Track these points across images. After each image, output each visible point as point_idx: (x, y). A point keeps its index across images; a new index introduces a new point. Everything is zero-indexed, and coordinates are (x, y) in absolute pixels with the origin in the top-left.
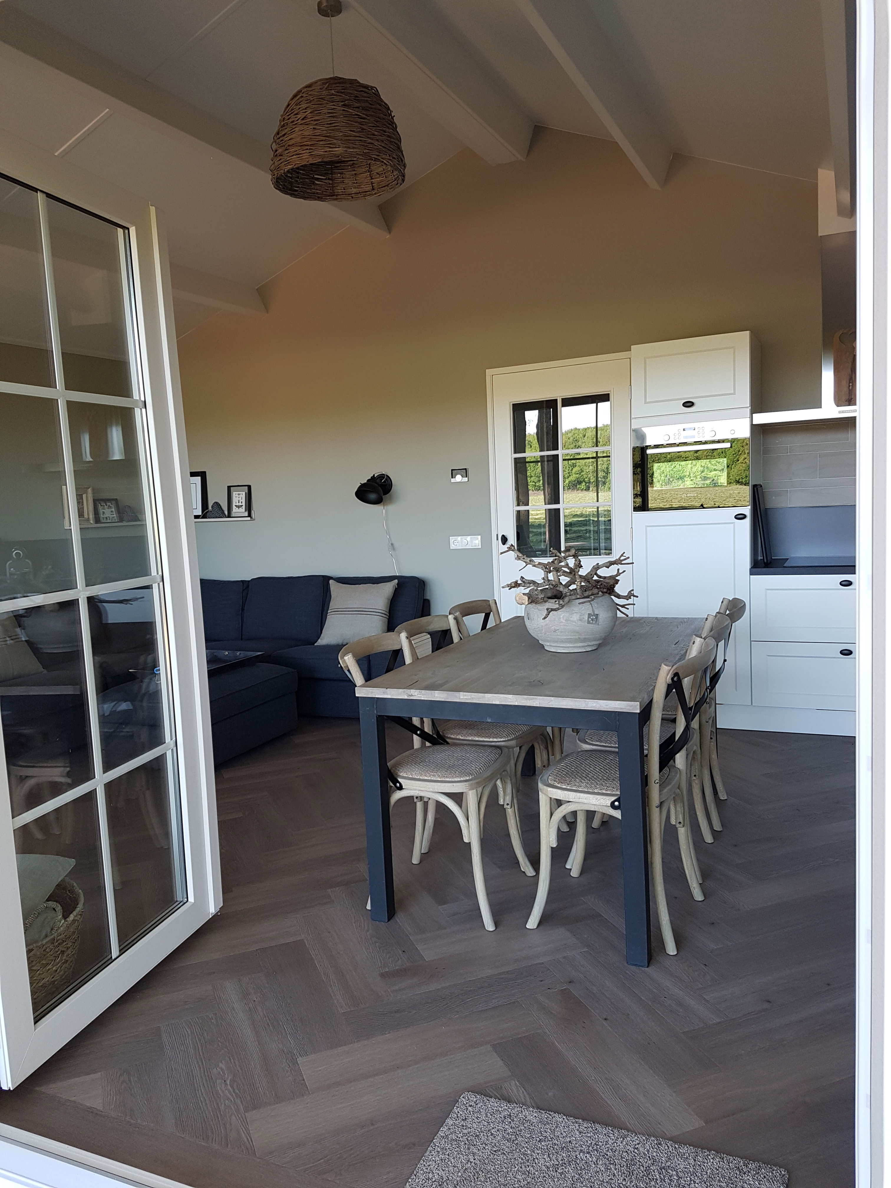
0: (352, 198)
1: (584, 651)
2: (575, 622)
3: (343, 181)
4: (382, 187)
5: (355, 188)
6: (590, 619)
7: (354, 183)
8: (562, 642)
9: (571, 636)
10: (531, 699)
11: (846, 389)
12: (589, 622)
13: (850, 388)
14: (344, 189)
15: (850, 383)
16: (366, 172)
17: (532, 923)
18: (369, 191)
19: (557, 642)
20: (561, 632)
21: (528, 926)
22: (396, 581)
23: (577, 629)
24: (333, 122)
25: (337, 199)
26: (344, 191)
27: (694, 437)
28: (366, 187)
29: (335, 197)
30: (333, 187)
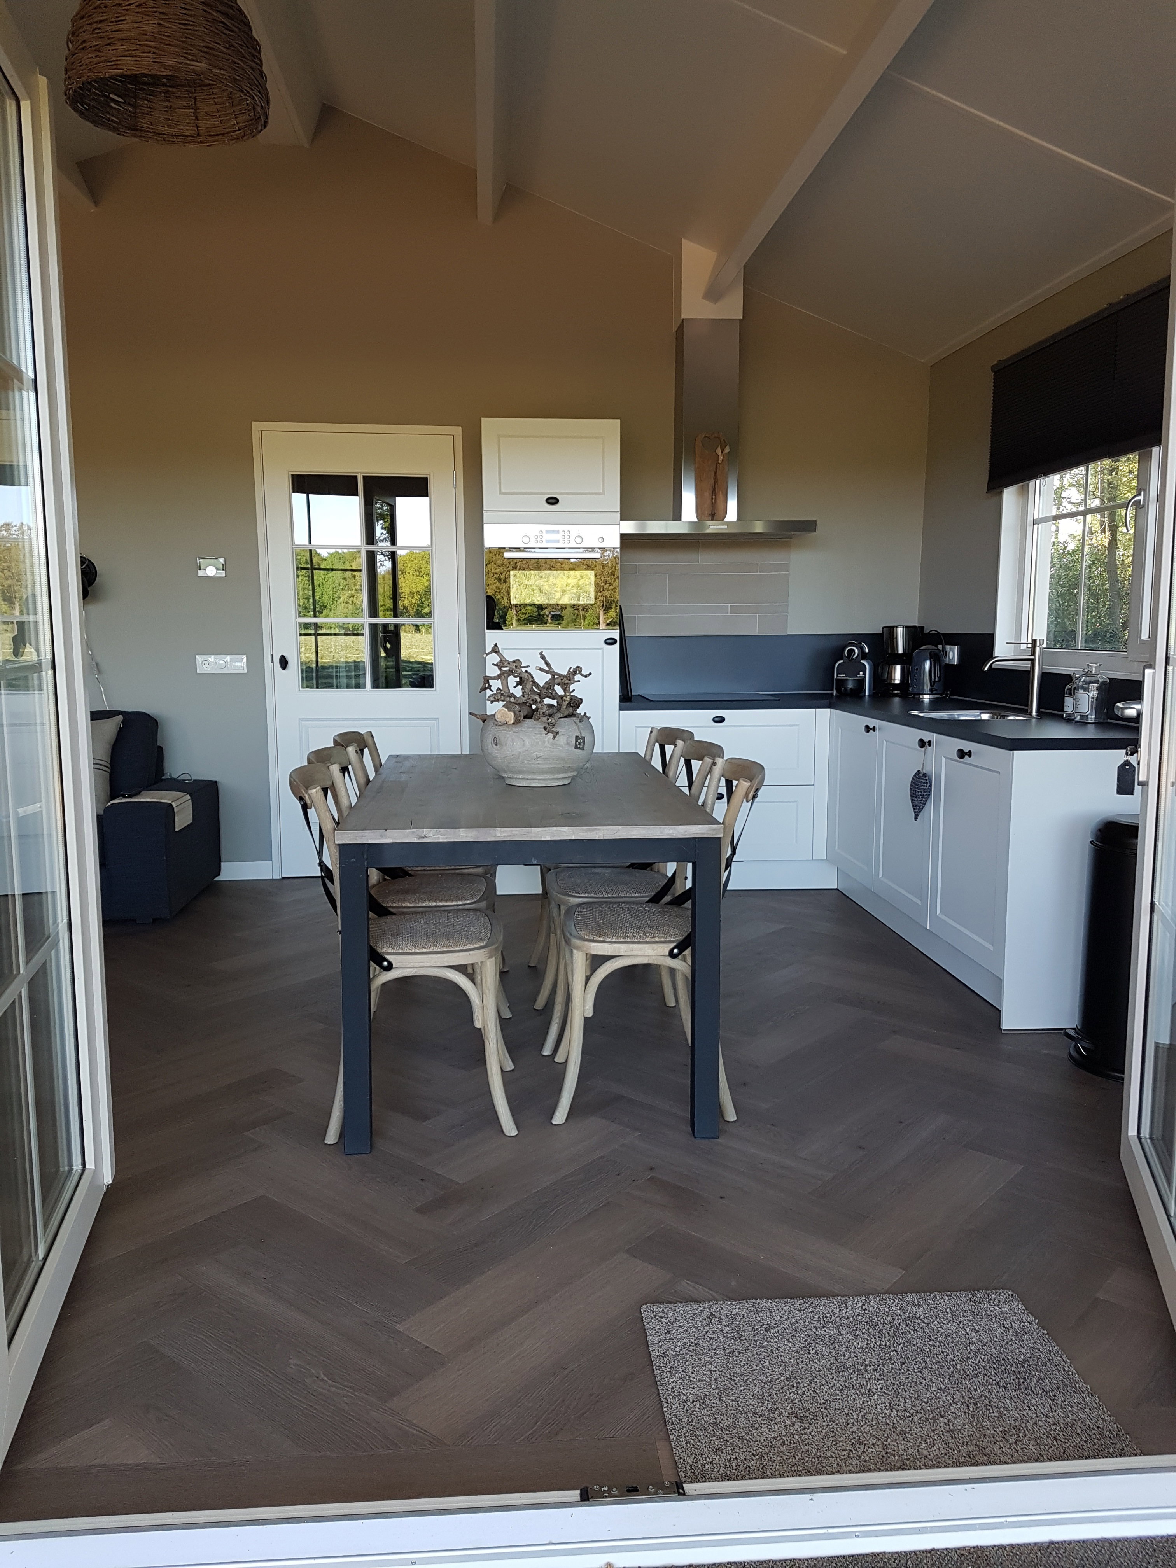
0: (164, 140)
1: (563, 784)
2: (562, 747)
3: (151, 112)
4: (214, 135)
5: (169, 126)
6: (577, 743)
7: (169, 119)
8: (542, 772)
9: (555, 764)
10: (593, 830)
11: (709, 502)
12: (576, 747)
13: (713, 501)
14: (152, 125)
15: (713, 495)
16: (188, 107)
17: (560, 1117)
18: (193, 137)
19: (534, 773)
20: (544, 760)
21: (555, 1121)
22: (121, 717)
23: (563, 755)
24: (189, 23)
25: (141, 136)
26: (151, 127)
27: (558, 541)
28: (187, 130)
29: (138, 133)
30: (136, 117)
